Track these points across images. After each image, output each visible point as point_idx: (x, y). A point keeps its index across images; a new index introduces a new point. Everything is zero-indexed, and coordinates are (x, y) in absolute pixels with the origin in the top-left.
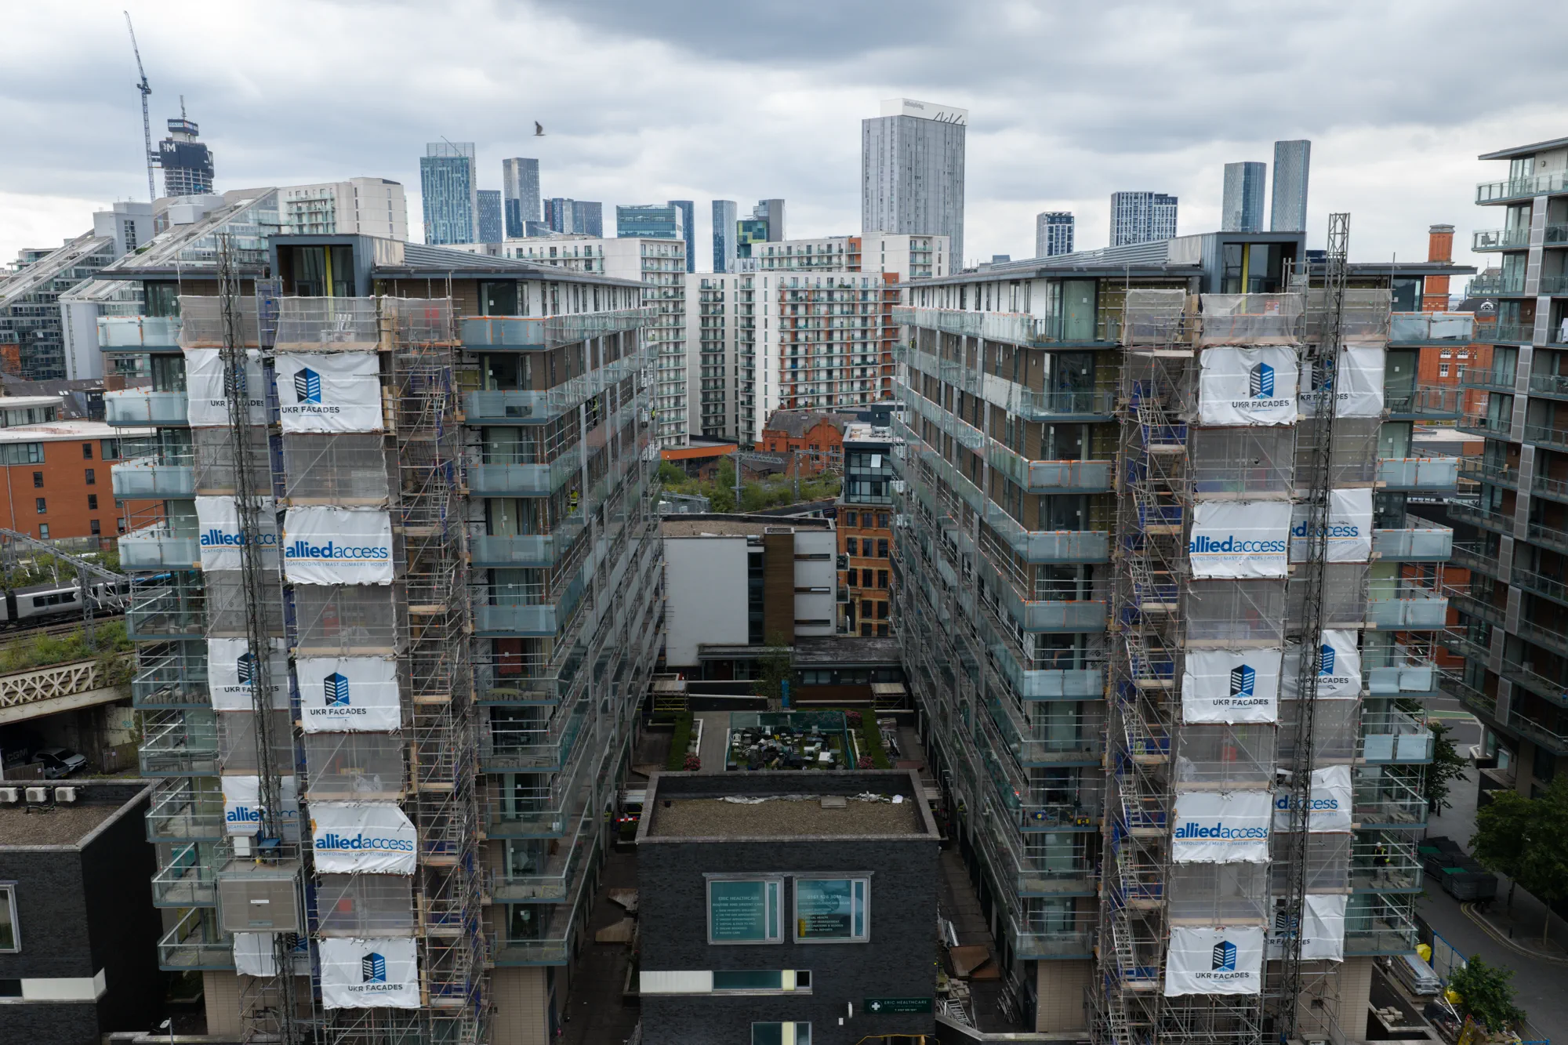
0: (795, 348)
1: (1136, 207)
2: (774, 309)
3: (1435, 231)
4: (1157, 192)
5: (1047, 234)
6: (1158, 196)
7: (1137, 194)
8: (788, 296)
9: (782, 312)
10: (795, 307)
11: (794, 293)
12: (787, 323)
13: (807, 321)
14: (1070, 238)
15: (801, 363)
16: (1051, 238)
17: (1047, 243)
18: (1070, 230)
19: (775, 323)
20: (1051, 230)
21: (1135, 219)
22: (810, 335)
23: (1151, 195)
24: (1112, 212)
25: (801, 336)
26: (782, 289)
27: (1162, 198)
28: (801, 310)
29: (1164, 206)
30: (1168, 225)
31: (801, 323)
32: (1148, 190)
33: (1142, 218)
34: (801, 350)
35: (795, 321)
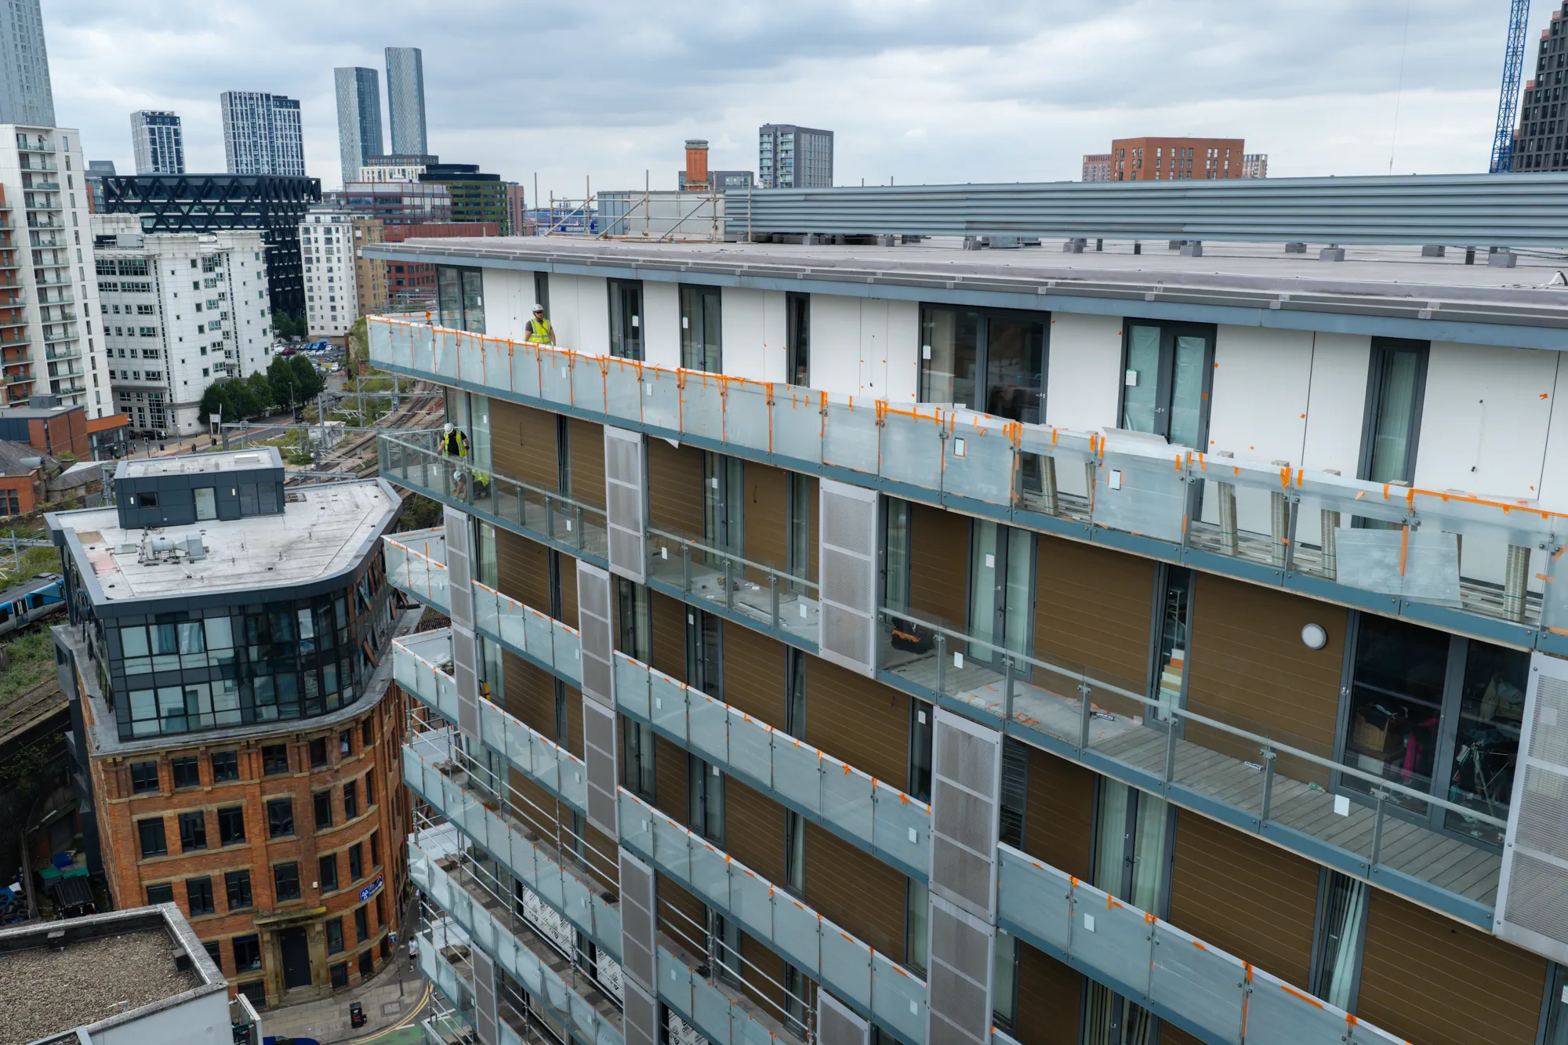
1: (252, 110)
3: (691, 146)
4: (274, 93)
5: (147, 136)
6: (276, 98)
7: (250, 94)
14: (178, 143)
16: (153, 142)
17: (149, 147)
18: (177, 133)
20: (152, 132)
21: (253, 123)
23: (268, 96)
24: (224, 115)
27: (282, 101)
29: (286, 110)
30: (292, 132)
32: (265, 91)
33: (261, 122)
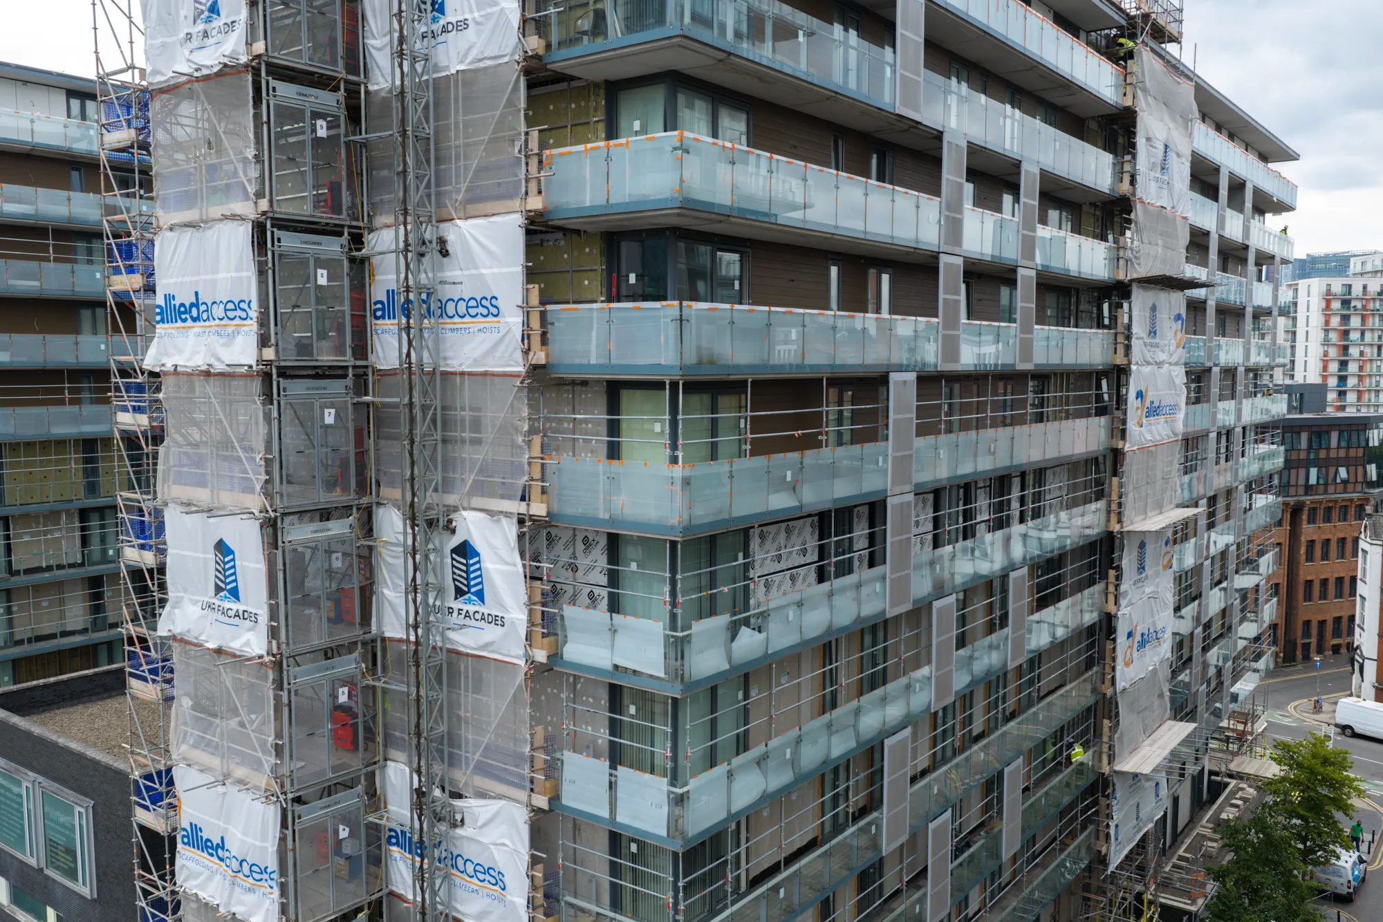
0: (1343, 364)
2: (1317, 319)
8: (1336, 305)
9: (1327, 323)
10: (1345, 318)
11: (1346, 303)
12: (1334, 336)
13: (1363, 334)
15: (1352, 382)
19: (1317, 335)
22: (1367, 350)
25: (1354, 352)
26: (1328, 298)
28: (1355, 322)
31: (1354, 336)
34: (1353, 368)
35: (1346, 333)
